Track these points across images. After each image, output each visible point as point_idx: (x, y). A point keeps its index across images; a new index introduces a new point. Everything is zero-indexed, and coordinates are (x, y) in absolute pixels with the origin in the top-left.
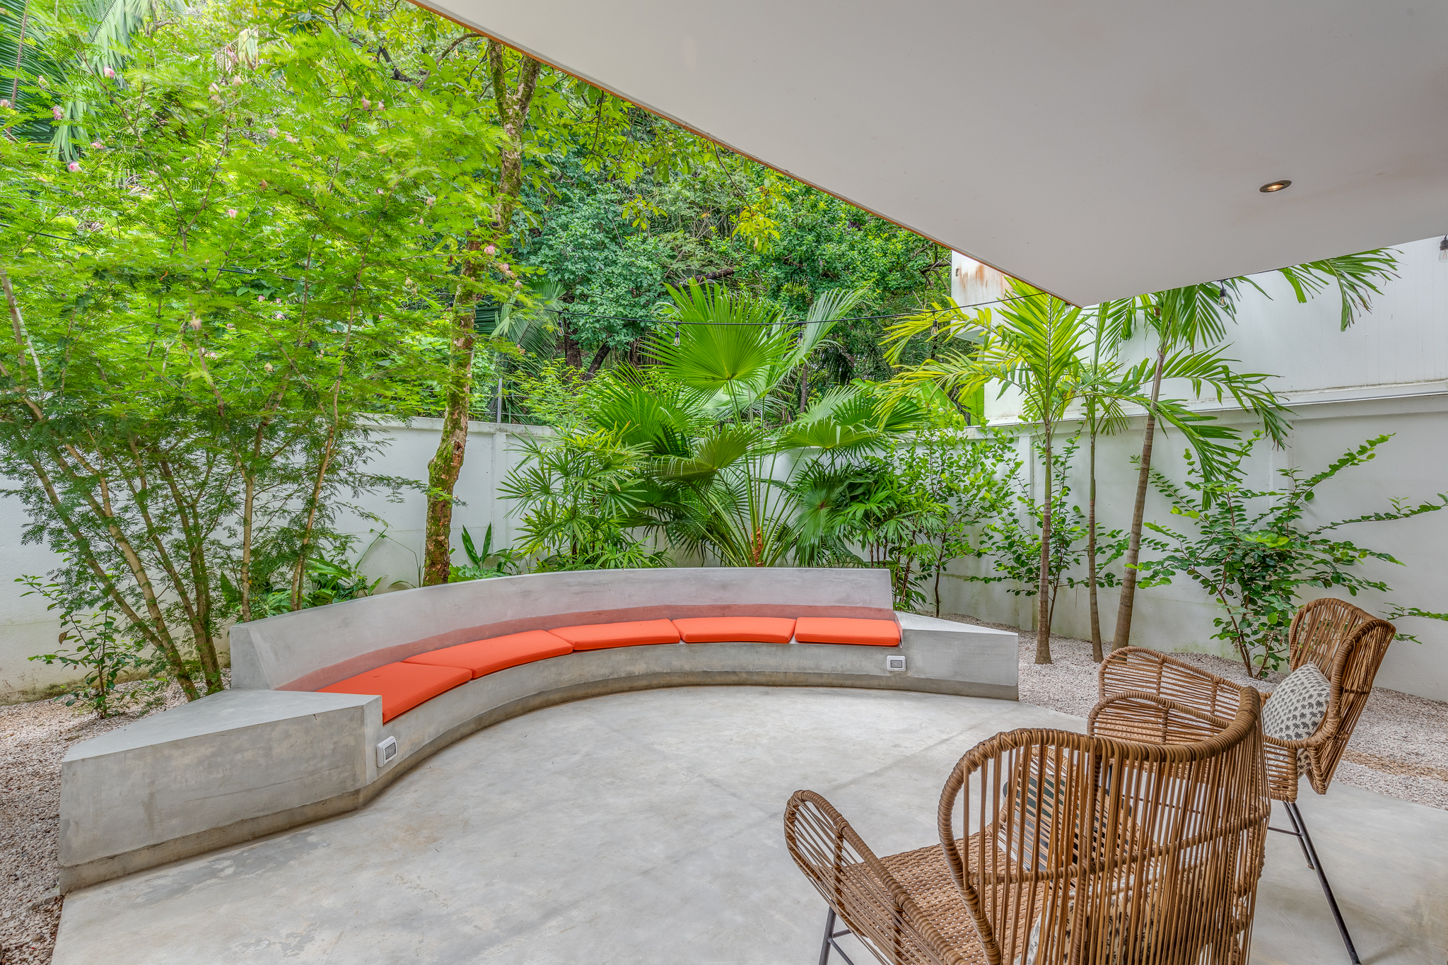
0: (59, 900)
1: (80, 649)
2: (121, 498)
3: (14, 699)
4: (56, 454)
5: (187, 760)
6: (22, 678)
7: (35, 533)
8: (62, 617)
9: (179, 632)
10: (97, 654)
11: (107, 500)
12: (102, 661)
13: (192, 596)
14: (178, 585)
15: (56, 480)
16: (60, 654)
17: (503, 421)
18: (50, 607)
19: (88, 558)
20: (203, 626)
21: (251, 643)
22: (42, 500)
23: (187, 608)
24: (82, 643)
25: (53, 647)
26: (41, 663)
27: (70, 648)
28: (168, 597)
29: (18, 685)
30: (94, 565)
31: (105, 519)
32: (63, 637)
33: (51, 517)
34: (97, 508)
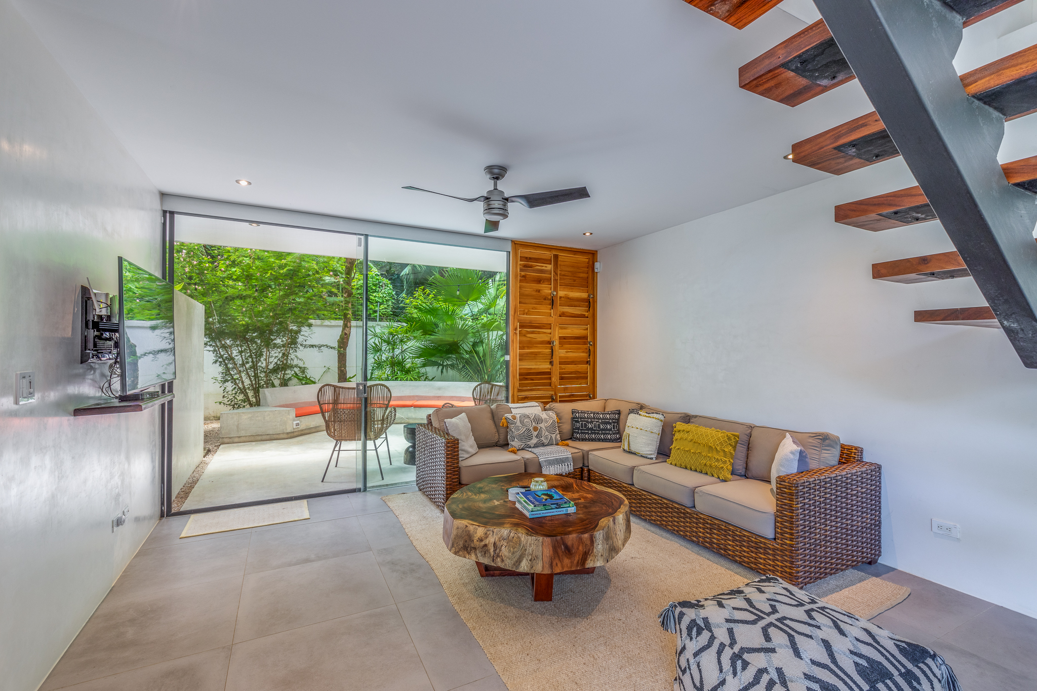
0: (220, 445)
1: (228, 401)
2: (235, 353)
3: (211, 419)
4: (220, 341)
5: (245, 417)
6: (214, 412)
7: (216, 362)
8: (224, 390)
9: (251, 394)
10: (233, 403)
11: (231, 353)
12: (234, 405)
13: (254, 382)
14: (250, 379)
15: (221, 348)
16: (223, 402)
17: (379, 321)
18: (220, 387)
19: (228, 369)
20: (256, 391)
21: (265, 394)
22: (217, 353)
23: (252, 385)
24: (228, 399)
25: (221, 399)
26: (218, 404)
27: (226, 400)
28: (247, 382)
29: (213, 414)
30: (229, 372)
31: (231, 358)
32: (224, 397)
33: (220, 358)
34: (229, 355)
